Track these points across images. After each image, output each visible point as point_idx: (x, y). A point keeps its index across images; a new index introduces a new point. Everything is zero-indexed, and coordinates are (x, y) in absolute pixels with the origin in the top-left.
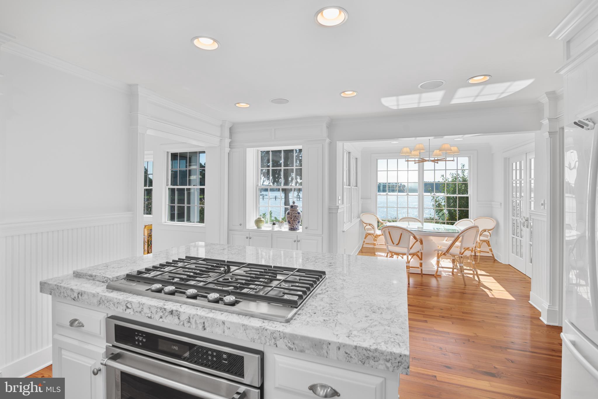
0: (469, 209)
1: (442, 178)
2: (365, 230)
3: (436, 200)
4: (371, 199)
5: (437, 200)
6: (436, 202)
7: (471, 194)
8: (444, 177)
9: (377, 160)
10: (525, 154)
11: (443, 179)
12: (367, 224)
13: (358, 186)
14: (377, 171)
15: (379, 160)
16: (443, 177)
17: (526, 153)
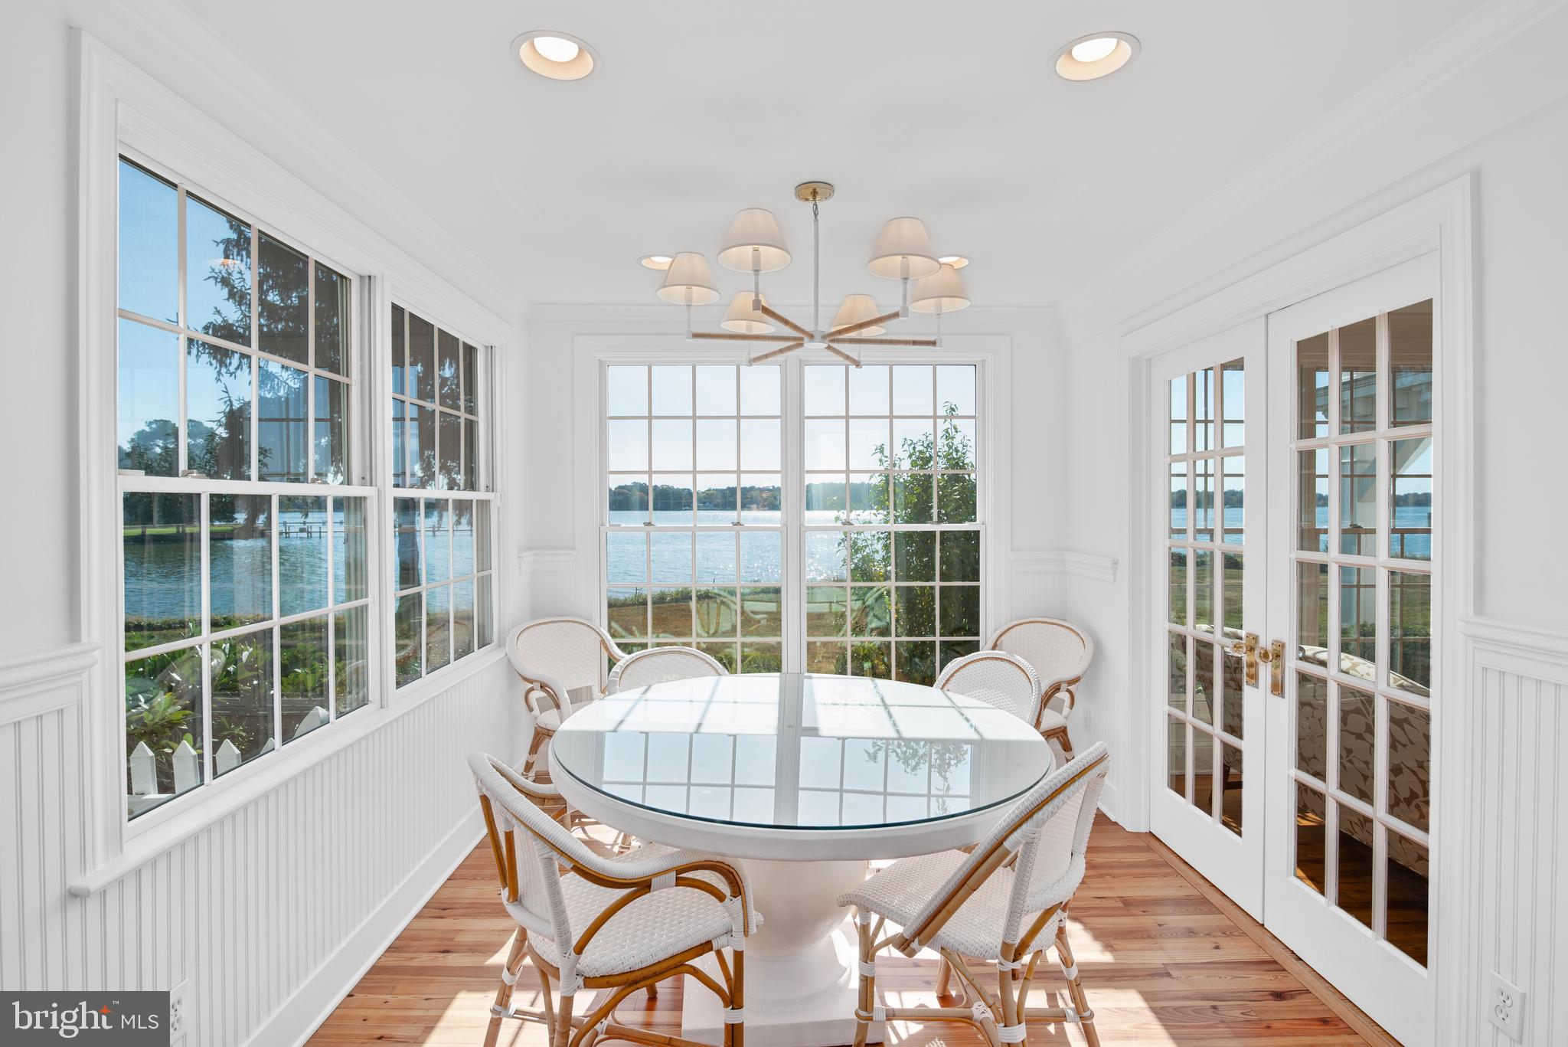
0: (981, 584)
1: (879, 456)
2: (531, 709)
3: (855, 543)
4: (573, 548)
5: (860, 543)
6: (857, 552)
7: (987, 520)
8: (887, 452)
9: (603, 367)
10: (1263, 319)
11: (881, 460)
12: (531, 681)
13: (498, 485)
14: (603, 419)
15: (612, 371)
16: (882, 451)
17: (1267, 316)
